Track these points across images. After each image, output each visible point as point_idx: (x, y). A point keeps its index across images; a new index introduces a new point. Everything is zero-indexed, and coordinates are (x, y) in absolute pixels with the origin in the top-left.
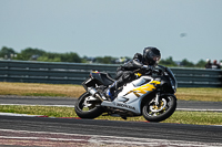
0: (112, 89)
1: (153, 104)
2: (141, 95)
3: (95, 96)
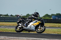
0: (26, 24)
1: (39, 28)
2: (35, 26)
3: (21, 26)
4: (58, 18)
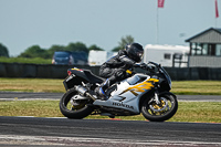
2: (139, 93)
3: (85, 95)
4: (76, 61)
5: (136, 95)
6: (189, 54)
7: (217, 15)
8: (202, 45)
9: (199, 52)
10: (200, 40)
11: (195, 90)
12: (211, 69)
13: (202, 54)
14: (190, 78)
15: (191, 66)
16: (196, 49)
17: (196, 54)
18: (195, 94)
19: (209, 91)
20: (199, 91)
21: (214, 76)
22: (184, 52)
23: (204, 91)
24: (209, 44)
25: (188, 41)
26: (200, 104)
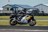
5: (27, 20)
6: (3, 10)
7: (9, 2)
8: (6, 8)
9: (5, 10)
10: (5, 7)
11: (4, 18)
12: (8, 13)
13: (6, 10)
14: (3, 15)
15: (3, 13)
16: (4, 9)
17: (4, 10)
18: (4, 19)
19: (7, 18)
20: (5, 18)
21: (9, 15)
22: (2, 10)
23: (6, 18)
24: (7, 8)
25: (3, 7)
26: (5, 21)
